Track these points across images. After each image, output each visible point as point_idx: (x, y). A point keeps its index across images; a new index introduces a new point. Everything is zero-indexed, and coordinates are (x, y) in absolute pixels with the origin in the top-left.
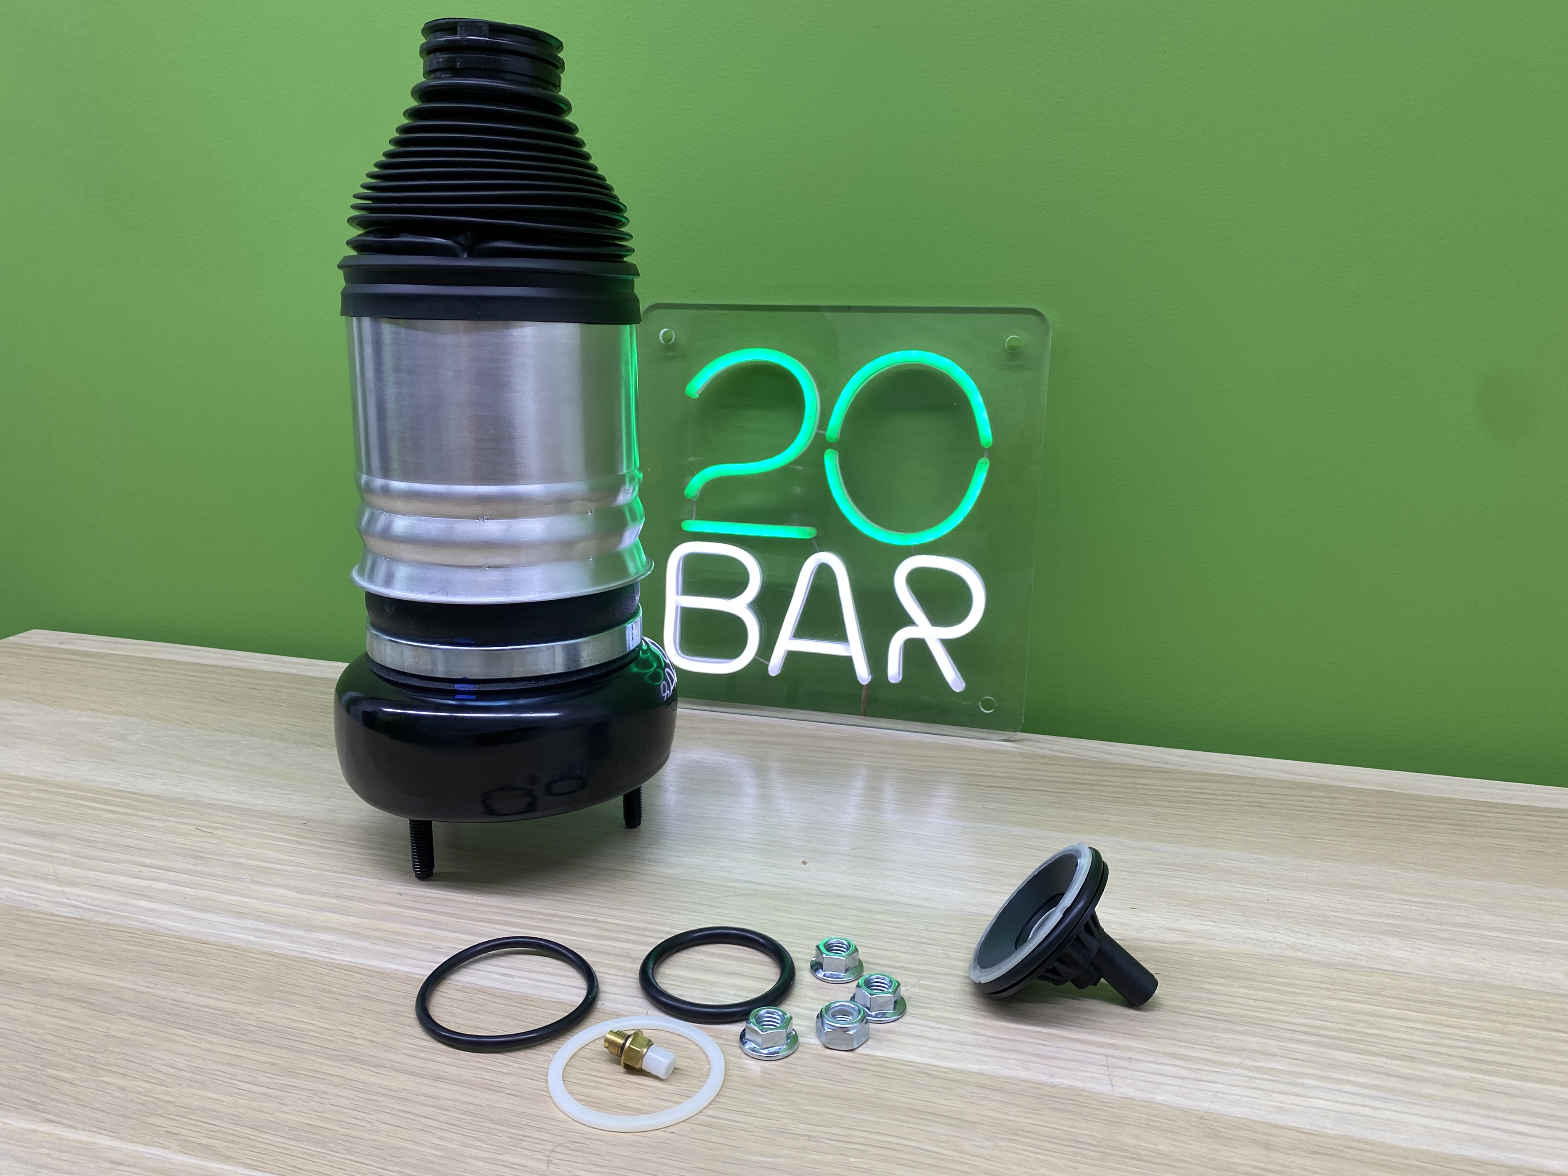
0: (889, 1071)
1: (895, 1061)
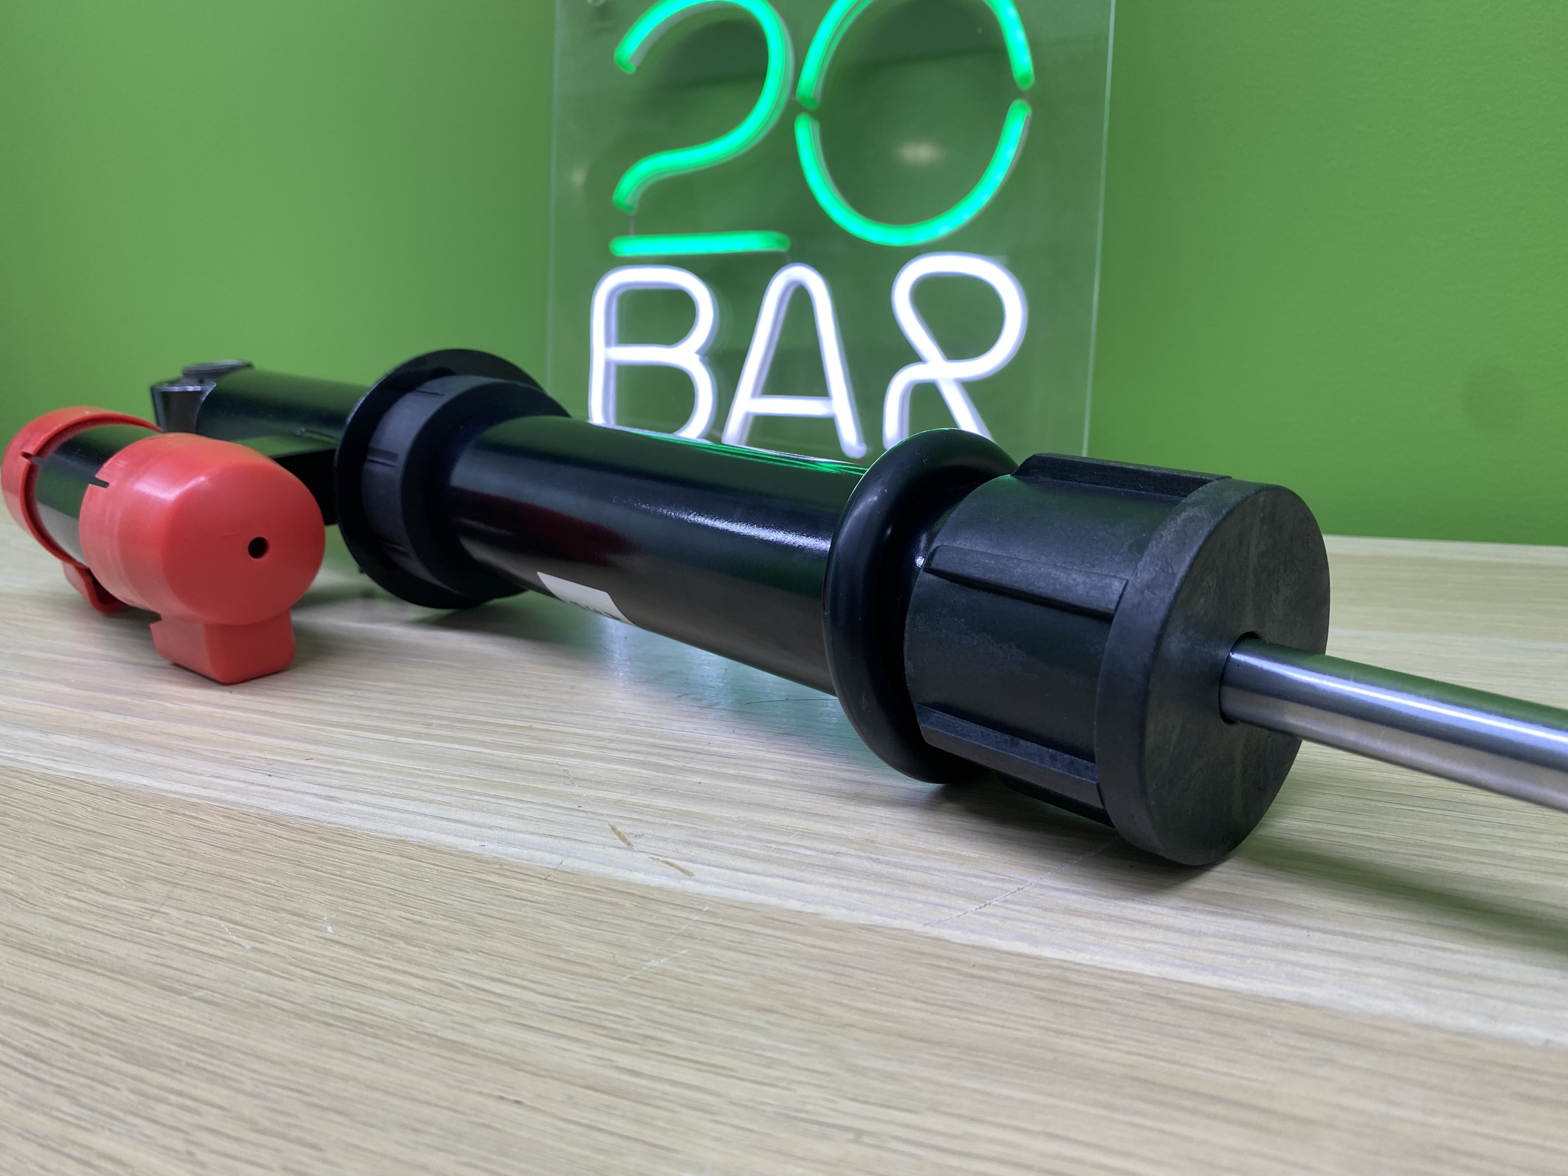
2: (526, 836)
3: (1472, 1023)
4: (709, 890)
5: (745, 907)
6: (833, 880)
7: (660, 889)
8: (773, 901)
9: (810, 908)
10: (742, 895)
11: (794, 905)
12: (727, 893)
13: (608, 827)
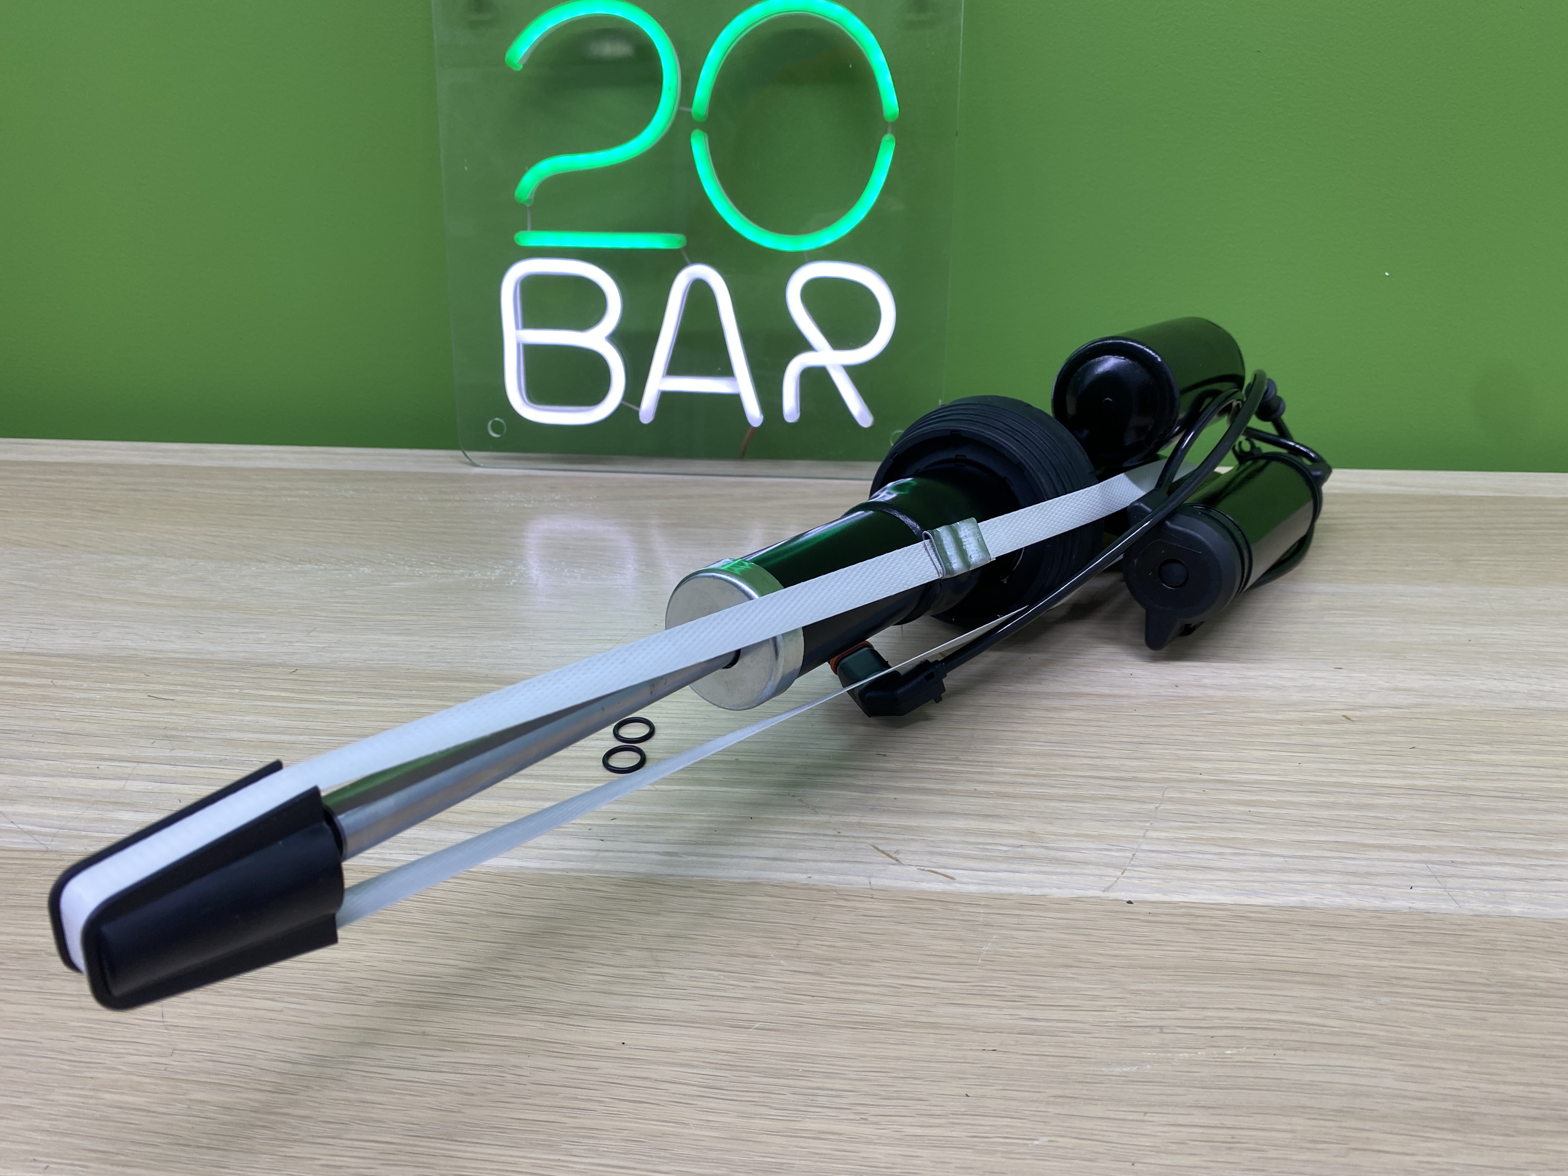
0: (1200, 920)
1: (1198, 905)
2: (830, 864)
3: (1377, 903)
4: (973, 888)
5: (1001, 897)
6: (1033, 868)
7: (943, 893)
8: (1013, 890)
9: (1037, 892)
10: (994, 889)
11: (1026, 890)
12: (983, 889)
13: (872, 847)
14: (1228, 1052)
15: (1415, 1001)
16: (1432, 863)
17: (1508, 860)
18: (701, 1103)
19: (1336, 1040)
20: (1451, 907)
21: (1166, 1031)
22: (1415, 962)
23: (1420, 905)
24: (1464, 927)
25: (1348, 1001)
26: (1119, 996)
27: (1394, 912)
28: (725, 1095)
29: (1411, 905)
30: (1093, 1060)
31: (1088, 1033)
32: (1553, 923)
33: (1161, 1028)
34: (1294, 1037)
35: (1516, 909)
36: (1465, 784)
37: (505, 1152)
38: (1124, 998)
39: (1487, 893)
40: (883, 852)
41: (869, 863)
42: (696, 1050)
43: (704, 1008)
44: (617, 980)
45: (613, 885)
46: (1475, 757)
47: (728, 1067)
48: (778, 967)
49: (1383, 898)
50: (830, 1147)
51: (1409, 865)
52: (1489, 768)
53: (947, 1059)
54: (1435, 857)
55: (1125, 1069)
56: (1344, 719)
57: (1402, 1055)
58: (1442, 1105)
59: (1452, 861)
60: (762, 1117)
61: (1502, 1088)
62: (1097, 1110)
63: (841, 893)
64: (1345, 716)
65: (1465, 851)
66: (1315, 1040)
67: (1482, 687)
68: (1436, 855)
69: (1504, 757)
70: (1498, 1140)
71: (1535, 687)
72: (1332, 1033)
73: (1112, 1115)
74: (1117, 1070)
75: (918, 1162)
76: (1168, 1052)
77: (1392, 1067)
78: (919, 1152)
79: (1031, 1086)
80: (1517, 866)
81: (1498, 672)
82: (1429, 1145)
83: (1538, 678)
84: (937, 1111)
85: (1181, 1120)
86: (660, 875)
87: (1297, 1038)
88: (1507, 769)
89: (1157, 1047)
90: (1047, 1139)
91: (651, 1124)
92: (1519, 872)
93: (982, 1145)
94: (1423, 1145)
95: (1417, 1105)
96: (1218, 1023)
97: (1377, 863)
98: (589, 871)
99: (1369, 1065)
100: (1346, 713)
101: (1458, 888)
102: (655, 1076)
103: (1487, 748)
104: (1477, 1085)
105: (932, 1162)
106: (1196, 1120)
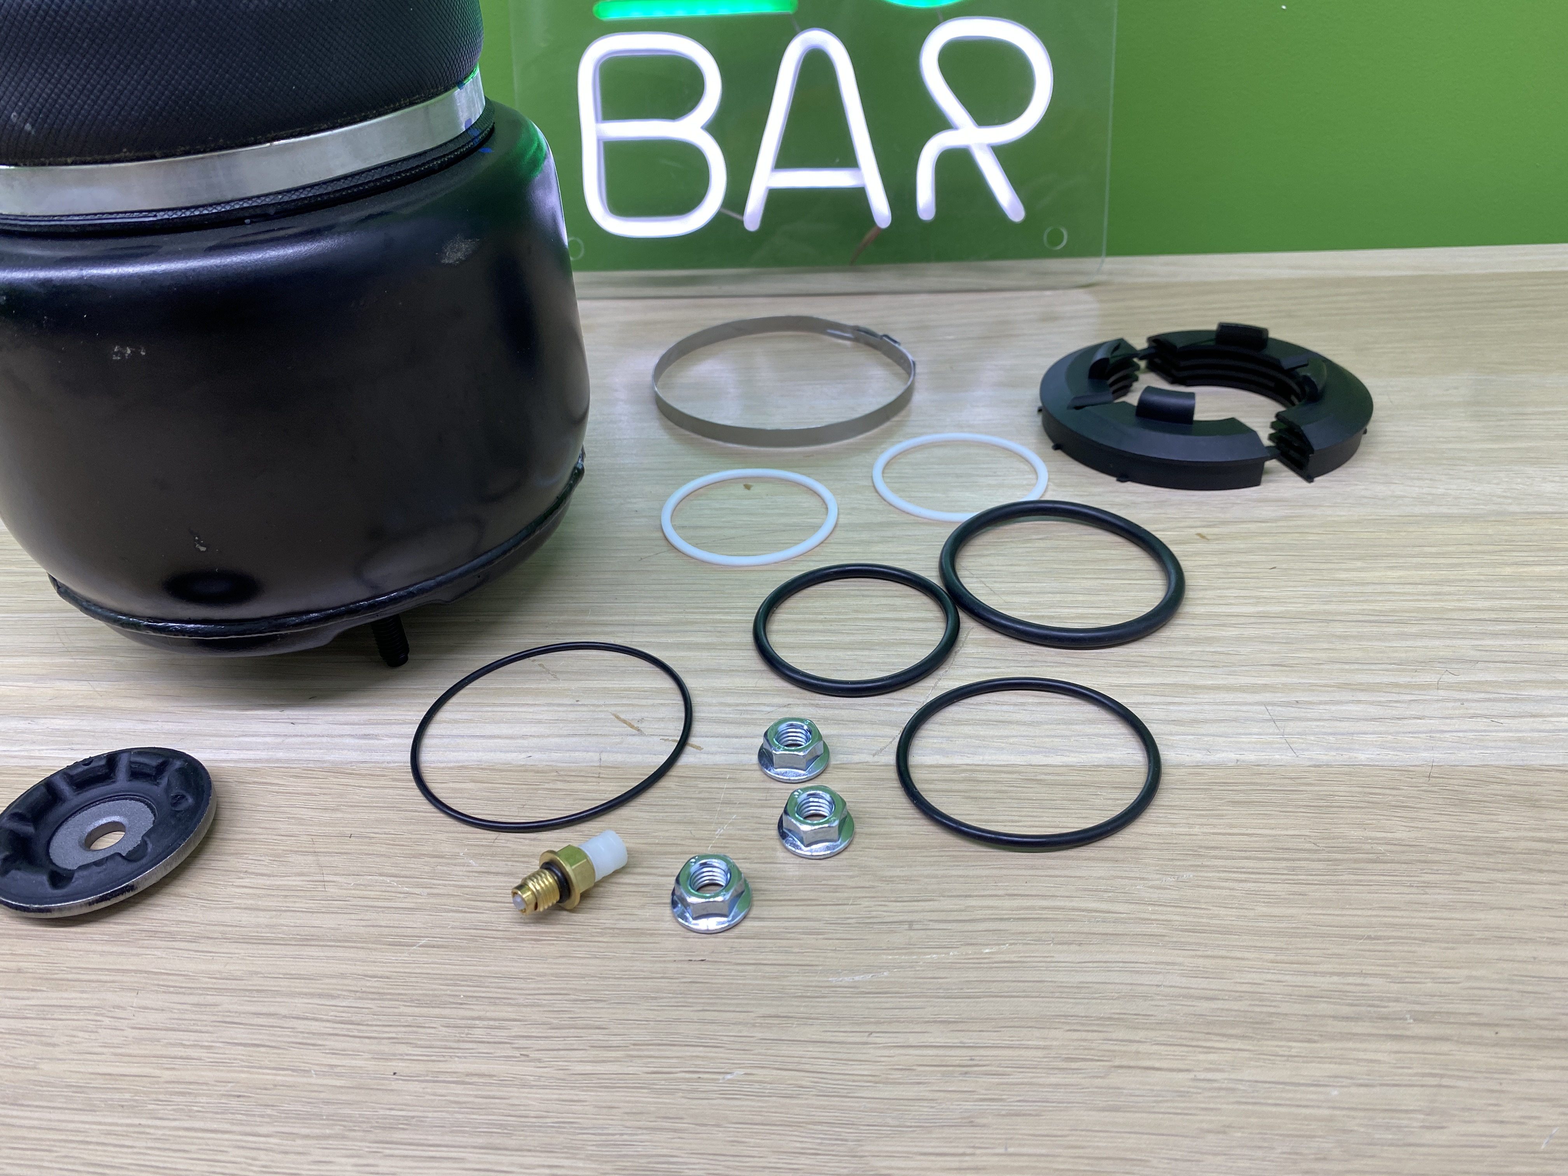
2: (557, 740)
4: (720, 759)
10: (745, 758)
12: (733, 759)
13: (612, 717)
14: (987, 951)
15: (1223, 875)
16: (1273, 704)
17: (1362, 696)
18: (331, 1043)
19: (1120, 929)
20: (1287, 757)
21: (915, 927)
22: (1232, 826)
23: (1251, 757)
24: (1298, 781)
25: (1143, 879)
26: (867, 884)
27: (1217, 766)
28: (362, 1031)
29: (1238, 757)
30: (820, 968)
31: (818, 934)
32: (1404, 770)
33: (911, 923)
34: (1070, 927)
35: (1362, 757)
36: (1327, 607)
37: (77, 1118)
38: (873, 887)
39: (1332, 738)
40: (624, 721)
41: (605, 735)
42: (343, 976)
43: (364, 923)
44: (269, 892)
45: (291, 777)
46: (1343, 575)
47: (376, 996)
48: (465, 869)
49: (1208, 750)
50: (475, 1093)
51: (1244, 708)
52: (1357, 587)
53: (642, 974)
54: (1279, 697)
55: (857, 978)
56: (1198, 537)
57: (1197, 944)
58: (1236, 1005)
59: (1297, 702)
60: (402, 1058)
61: (1311, 980)
62: (811, 1032)
63: (562, 773)
64: (1199, 534)
65: (1314, 688)
66: (1095, 930)
67: (1364, 493)
68: (1279, 695)
69: (1377, 574)
70: (1297, 1047)
71: (1425, 490)
72: (1116, 921)
73: (828, 1037)
74: (847, 979)
75: (577, 1108)
76: (912, 954)
77: (1181, 960)
78: (583, 1095)
79: (738, 1005)
80: (1372, 703)
81: (1386, 475)
82: (1212, 1057)
83: (1431, 480)
84: (616, 1041)
85: (913, 1040)
86: (351, 762)
87: (1073, 929)
88: (1379, 588)
89: (901, 949)
90: (742, 1072)
91: (263, 1074)
92: (1374, 711)
93: (663, 1082)
94: (1202, 1057)
95: (1204, 1006)
96: (980, 914)
97: (1207, 707)
98: (268, 761)
99: (1153, 958)
100: (1199, 530)
101: (1299, 734)
102: (284, 1011)
103: (1359, 564)
104: (1280, 977)
105: (596, 1107)
106: (929, 1039)
